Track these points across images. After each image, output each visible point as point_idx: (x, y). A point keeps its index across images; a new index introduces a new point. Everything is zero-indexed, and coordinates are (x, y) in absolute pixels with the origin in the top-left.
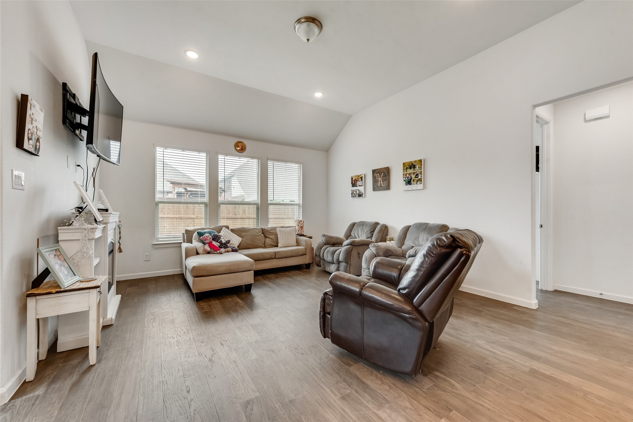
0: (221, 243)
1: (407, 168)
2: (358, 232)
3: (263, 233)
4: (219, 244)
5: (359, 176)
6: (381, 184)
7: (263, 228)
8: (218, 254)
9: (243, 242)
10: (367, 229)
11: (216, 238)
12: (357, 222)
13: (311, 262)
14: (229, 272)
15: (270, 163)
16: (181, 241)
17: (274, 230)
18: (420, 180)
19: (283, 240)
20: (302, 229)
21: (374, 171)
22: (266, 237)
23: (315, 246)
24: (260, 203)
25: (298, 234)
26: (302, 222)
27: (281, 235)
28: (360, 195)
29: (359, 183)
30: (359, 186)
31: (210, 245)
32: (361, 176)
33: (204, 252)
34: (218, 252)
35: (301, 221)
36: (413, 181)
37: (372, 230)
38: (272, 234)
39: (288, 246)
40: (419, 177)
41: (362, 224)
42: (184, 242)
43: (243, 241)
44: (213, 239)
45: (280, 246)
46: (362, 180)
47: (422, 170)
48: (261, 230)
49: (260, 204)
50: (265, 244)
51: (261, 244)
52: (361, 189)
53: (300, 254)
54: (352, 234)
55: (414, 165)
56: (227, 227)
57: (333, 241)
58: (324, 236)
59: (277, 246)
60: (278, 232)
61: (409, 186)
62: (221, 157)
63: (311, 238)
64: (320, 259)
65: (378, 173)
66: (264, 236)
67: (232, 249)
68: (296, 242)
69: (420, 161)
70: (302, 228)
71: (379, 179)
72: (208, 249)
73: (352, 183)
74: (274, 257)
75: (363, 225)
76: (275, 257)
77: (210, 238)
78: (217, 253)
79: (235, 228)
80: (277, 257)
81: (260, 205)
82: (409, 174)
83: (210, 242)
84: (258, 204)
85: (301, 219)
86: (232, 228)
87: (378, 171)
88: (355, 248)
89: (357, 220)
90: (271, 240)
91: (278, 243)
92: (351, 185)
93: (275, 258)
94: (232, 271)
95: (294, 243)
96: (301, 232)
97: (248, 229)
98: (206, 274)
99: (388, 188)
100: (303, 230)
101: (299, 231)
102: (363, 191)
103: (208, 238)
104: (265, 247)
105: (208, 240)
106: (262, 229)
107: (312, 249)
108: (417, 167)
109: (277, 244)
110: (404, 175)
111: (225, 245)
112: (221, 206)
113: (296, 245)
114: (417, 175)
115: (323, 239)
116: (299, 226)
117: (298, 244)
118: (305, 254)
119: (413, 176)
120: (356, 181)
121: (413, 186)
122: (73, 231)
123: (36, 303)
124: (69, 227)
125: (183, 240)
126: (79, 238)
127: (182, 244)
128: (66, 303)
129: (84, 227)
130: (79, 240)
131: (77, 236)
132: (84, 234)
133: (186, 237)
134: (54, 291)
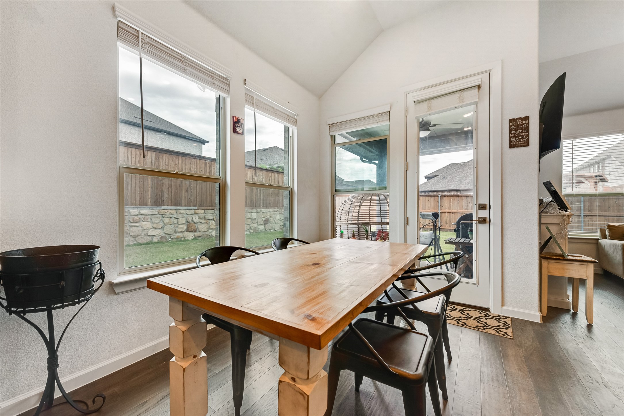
16: (598, 238)
42: (604, 237)
122: (552, 217)
123: (548, 264)
124: (548, 214)
125: (600, 235)
126: (558, 222)
127: (600, 241)
128: (568, 269)
129: (562, 214)
130: (559, 224)
131: (556, 221)
132: (562, 220)
133: (607, 233)
134: (561, 258)
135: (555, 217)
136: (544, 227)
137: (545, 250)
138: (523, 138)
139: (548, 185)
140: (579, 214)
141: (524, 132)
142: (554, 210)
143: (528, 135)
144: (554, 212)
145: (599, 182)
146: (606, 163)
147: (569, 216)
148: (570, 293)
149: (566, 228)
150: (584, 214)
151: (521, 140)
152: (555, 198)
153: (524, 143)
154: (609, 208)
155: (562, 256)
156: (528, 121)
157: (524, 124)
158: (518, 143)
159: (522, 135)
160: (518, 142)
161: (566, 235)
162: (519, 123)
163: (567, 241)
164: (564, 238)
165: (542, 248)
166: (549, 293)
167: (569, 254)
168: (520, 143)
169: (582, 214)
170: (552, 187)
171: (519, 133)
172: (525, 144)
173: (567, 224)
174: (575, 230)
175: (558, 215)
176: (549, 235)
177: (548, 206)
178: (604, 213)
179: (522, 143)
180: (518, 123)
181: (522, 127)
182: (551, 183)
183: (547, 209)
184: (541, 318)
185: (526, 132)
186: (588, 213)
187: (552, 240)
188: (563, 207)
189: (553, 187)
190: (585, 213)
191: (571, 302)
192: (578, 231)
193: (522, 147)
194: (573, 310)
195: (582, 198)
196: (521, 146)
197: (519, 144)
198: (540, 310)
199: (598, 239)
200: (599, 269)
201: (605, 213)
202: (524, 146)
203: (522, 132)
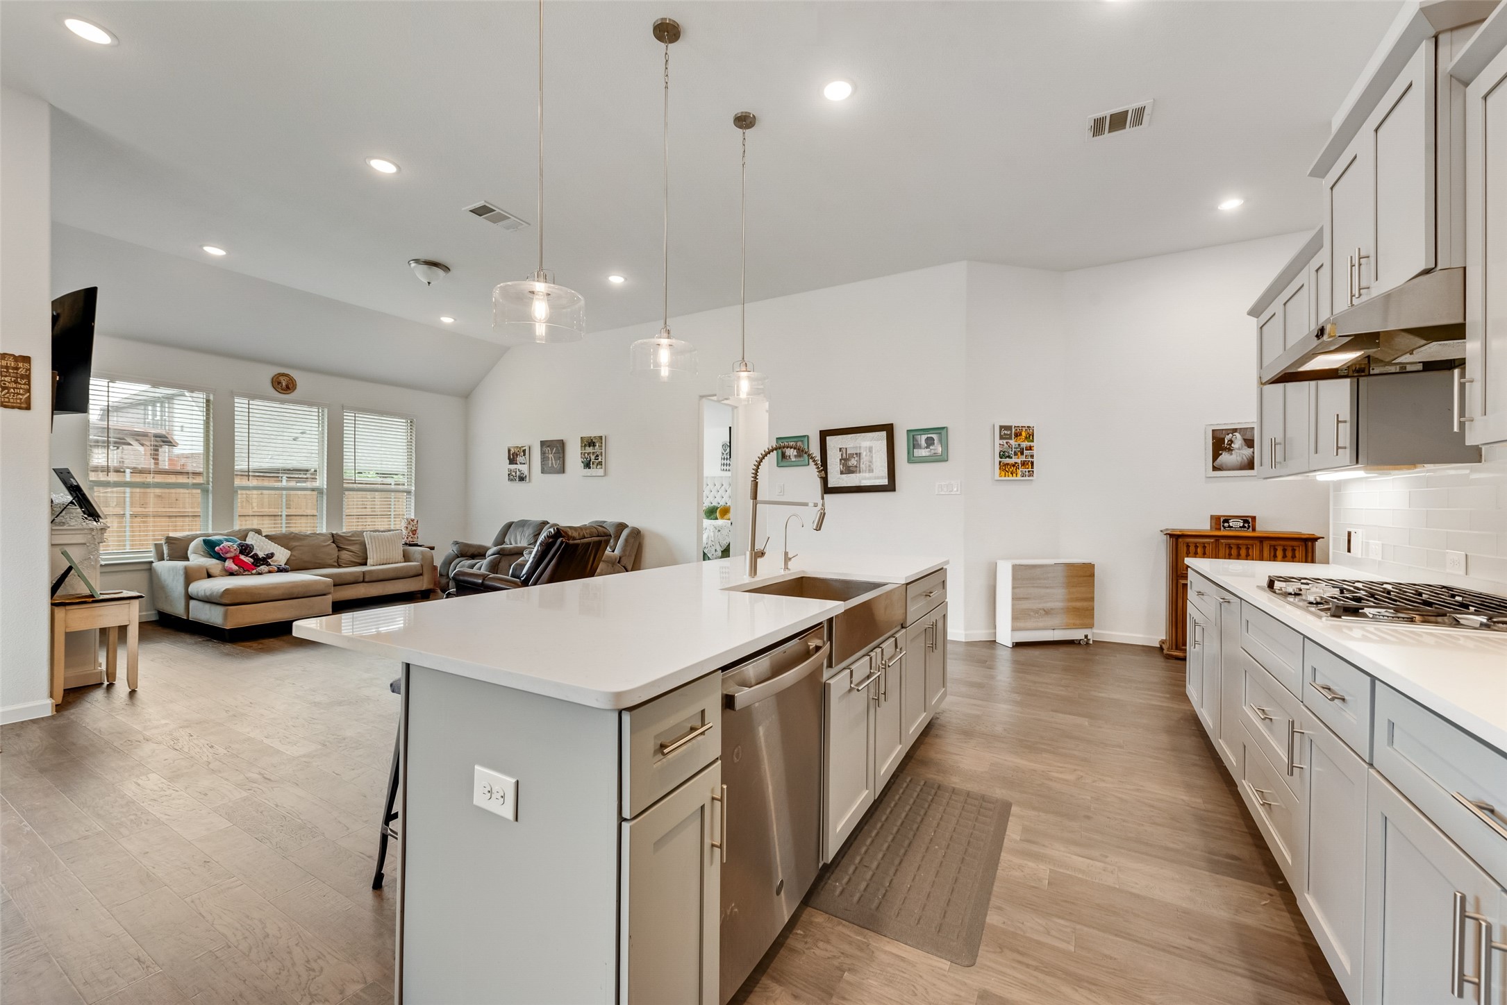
0: (255, 557)
1: (585, 445)
2: (516, 537)
3: (333, 542)
4: (252, 560)
5: (520, 448)
6: (552, 464)
7: (334, 532)
8: (255, 574)
9: (293, 558)
10: (529, 532)
11: (246, 549)
12: (515, 521)
13: (431, 587)
14: (289, 597)
15: (348, 417)
16: (152, 560)
17: (358, 536)
18: (600, 463)
19: (377, 553)
20: (414, 534)
21: (543, 443)
22: (340, 549)
23: (438, 562)
24: (325, 487)
25: (406, 544)
26: (415, 521)
27: (374, 544)
28: (522, 479)
29: (519, 459)
30: (521, 463)
31: (236, 560)
32: (524, 448)
33: (224, 573)
34: (254, 571)
35: (413, 520)
36: (593, 464)
37: (537, 533)
38: (353, 543)
39: (388, 562)
40: (600, 460)
41: (523, 524)
42: (161, 558)
43: (294, 556)
44: (241, 552)
45: (372, 563)
46: (524, 455)
47: (603, 451)
48: (330, 536)
49: (327, 489)
50: (339, 560)
51: (331, 562)
52: (524, 468)
53: (412, 574)
54: (507, 540)
55: (594, 443)
56: (259, 532)
57: (472, 551)
58: (456, 543)
59: (365, 564)
60: (366, 539)
61: (587, 470)
62: (240, 404)
63: (432, 548)
64: (448, 580)
65: (548, 446)
66: (338, 547)
67: (278, 568)
68: (404, 556)
69: (601, 437)
70: (414, 532)
71: (550, 456)
72: (235, 567)
73: (509, 458)
74: (361, 579)
75: (523, 526)
76: (363, 579)
77: (235, 550)
78: (252, 574)
79: (273, 533)
80: (366, 580)
81: (325, 491)
82: (588, 454)
83: (234, 557)
84: (322, 489)
85: (413, 517)
86: (267, 534)
87: (548, 444)
88: (504, 558)
89: (516, 518)
90: (352, 553)
91: (367, 559)
92: (508, 461)
93: (363, 582)
94: (294, 596)
95: (400, 557)
96: (412, 540)
97: (302, 535)
98: (249, 601)
99: (562, 470)
100: (415, 536)
101: (407, 538)
102: (526, 473)
103: (232, 550)
104: (339, 566)
105: (232, 552)
106: (333, 535)
107: (435, 568)
108: (597, 445)
109: (364, 561)
110: (581, 453)
111: (265, 561)
112: (239, 492)
113: (403, 560)
114: (597, 456)
115: (455, 549)
116: (409, 528)
117: (406, 558)
118: (421, 575)
119: (593, 457)
120: (515, 455)
121: (593, 471)
122: (73, 532)
123: (66, 614)
124: (65, 527)
125: (155, 556)
126: (83, 541)
127: (154, 564)
128: (100, 616)
129: (91, 526)
130: (85, 544)
131: (79, 539)
132: (90, 536)
133: (166, 552)
134: (90, 600)
135: (79, 532)
136: (58, 550)
137: (60, 592)
138: (18, 394)
139: (64, 476)
140: (122, 513)
141: (20, 384)
142: (76, 521)
143: (29, 391)
144: (76, 523)
145: (161, 446)
146: (175, 402)
147: (103, 530)
148: (102, 660)
149: (98, 550)
150: (131, 513)
151: (14, 396)
152: (76, 499)
153: (20, 404)
154: (177, 500)
155: (92, 596)
156: (30, 366)
157: (21, 368)
158: (7, 400)
159: (17, 388)
160: (8, 398)
161: (96, 561)
162: (10, 364)
163: (99, 570)
164: (95, 568)
165: (54, 589)
166: (67, 666)
167: (102, 592)
168: (12, 400)
169: (128, 513)
170: (72, 479)
171: (9, 382)
172: (23, 405)
173: (99, 543)
174: (113, 550)
175: (84, 529)
176: (67, 565)
177: (64, 512)
178: (168, 510)
179: (17, 403)
180: (7, 364)
181: (17, 373)
182: (69, 473)
183: (62, 518)
184: (52, 706)
185: (25, 384)
186: (138, 510)
187: (73, 571)
188: (92, 514)
189: (74, 479)
190: (134, 509)
191: (105, 670)
192: (120, 550)
193: (17, 410)
194: (108, 681)
195: (128, 490)
196: (13, 407)
197: (9, 402)
198: (51, 696)
199: (152, 562)
200: (153, 612)
201: (171, 510)
202: (20, 408)
203: (16, 382)
